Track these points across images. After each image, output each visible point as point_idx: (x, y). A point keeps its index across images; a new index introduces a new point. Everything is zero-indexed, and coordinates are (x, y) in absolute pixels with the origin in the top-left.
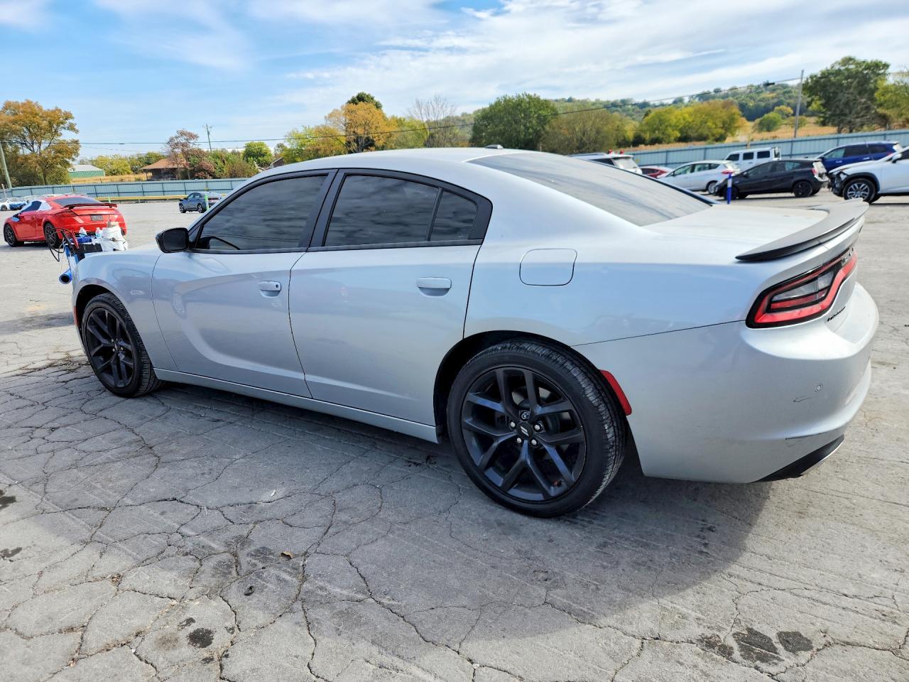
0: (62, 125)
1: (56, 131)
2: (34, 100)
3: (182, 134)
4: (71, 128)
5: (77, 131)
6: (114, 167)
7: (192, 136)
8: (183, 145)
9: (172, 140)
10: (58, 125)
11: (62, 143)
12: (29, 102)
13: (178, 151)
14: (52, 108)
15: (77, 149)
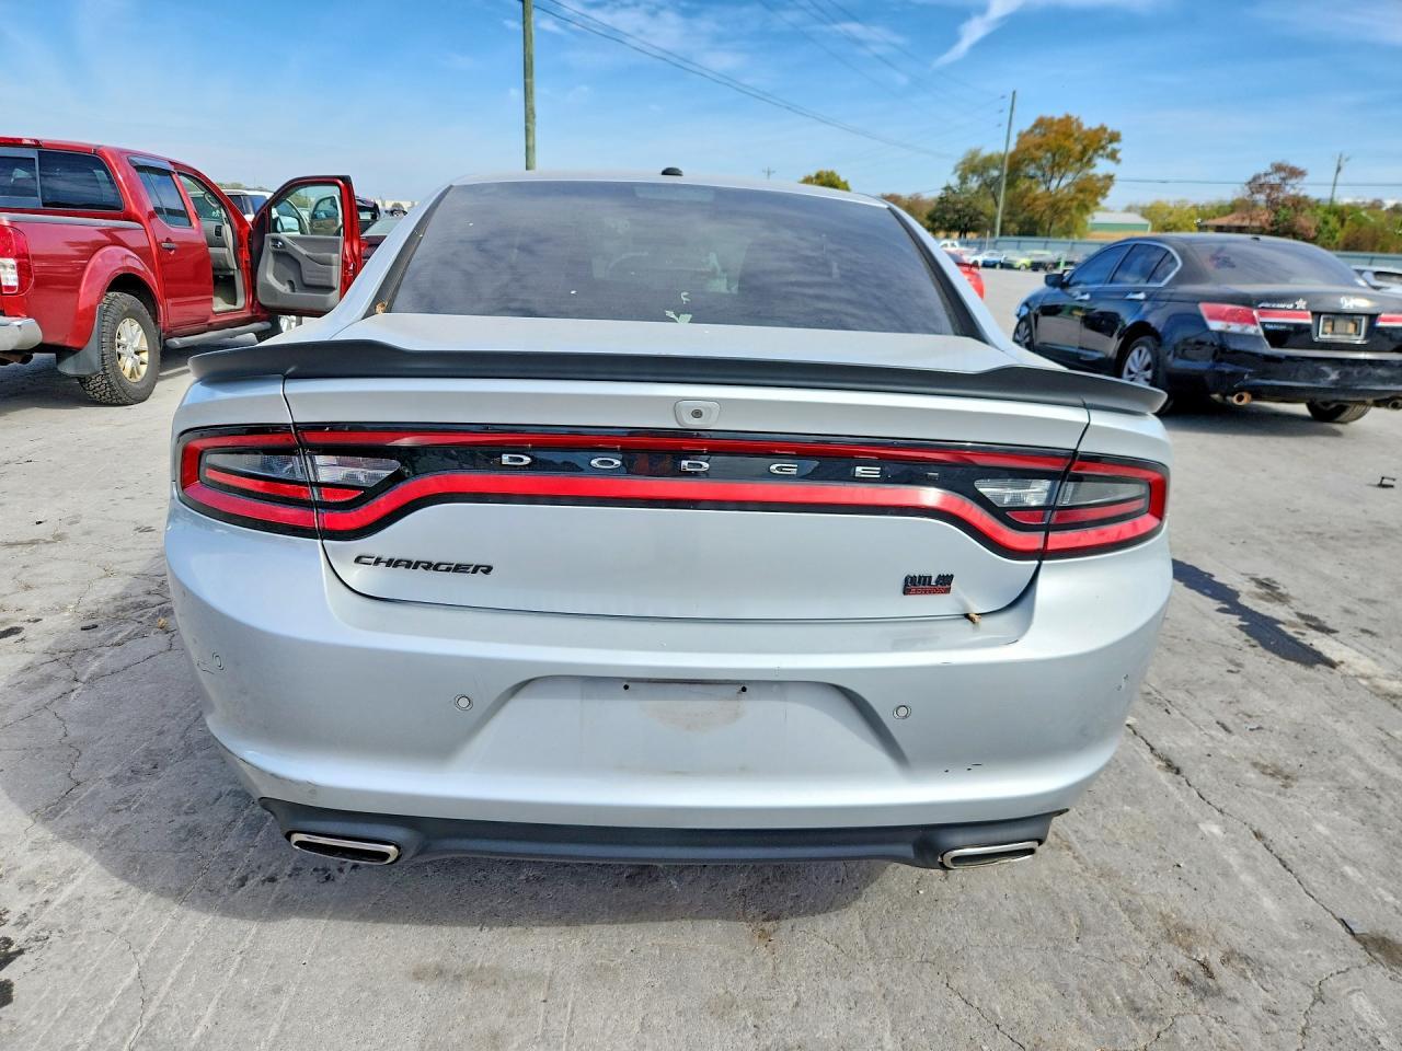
0: (1101, 152)
1: (1090, 160)
2: (1074, 114)
3: (1278, 168)
4: (1113, 156)
5: (1118, 161)
6: (1172, 219)
7: (1295, 173)
8: (1272, 187)
9: (1255, 179)
10: (1096, 151)
11: (1090, 178)
12: (1068, 118)
13: (1261, 198)
14: (1095, 125)
15: (1107, 188)
